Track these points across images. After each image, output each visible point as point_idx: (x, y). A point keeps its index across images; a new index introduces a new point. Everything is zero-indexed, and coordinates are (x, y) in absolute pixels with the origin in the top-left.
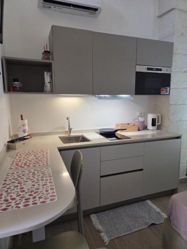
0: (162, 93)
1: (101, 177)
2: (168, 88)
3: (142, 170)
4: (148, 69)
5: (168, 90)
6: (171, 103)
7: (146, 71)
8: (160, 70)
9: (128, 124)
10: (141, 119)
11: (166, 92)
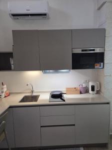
0: (96, 67)
1: (41, 127)
2: (102, 63)
3: (74, 125)
4: (83, 51)
5: (102, 65)
6: (105, 75)
7: (81, 52)
8: (94, 50)
9: (75, 88)
10: (84, 85)
11: (100, 66)
